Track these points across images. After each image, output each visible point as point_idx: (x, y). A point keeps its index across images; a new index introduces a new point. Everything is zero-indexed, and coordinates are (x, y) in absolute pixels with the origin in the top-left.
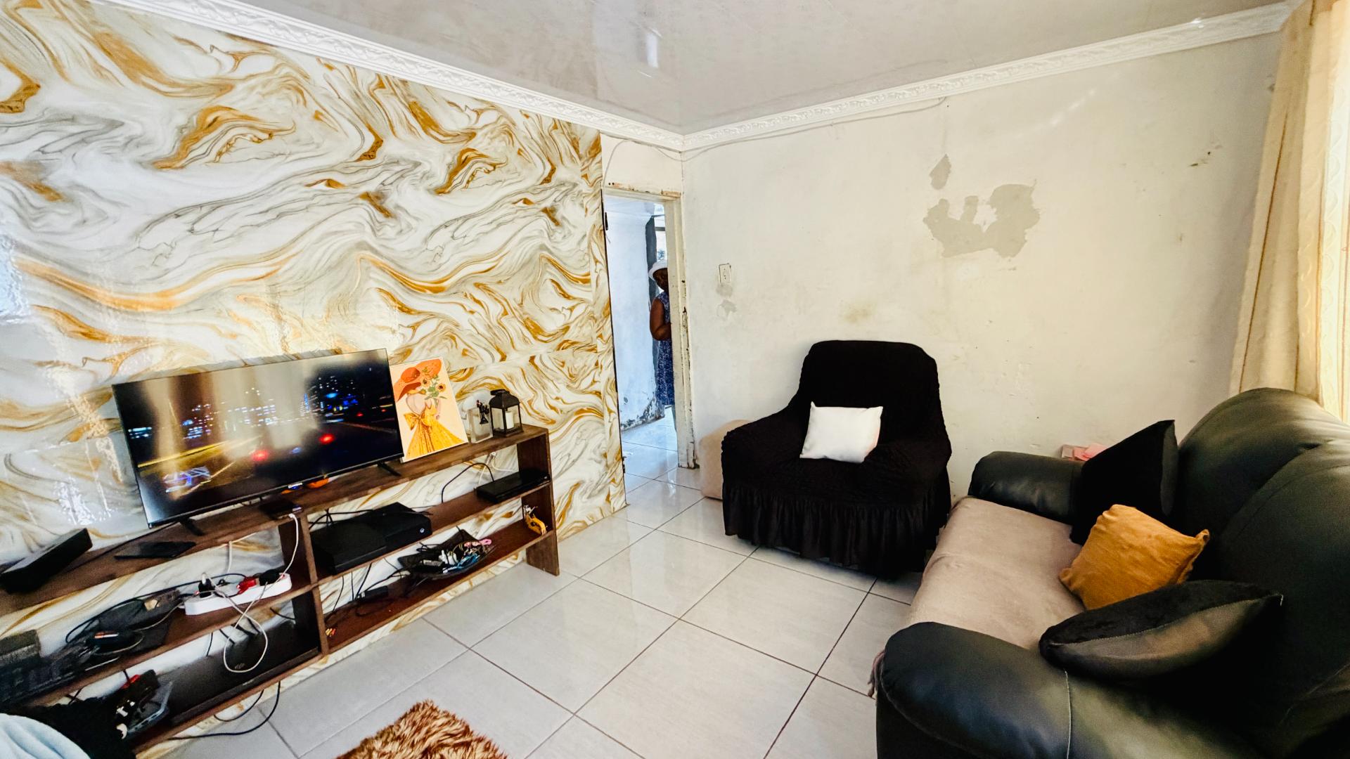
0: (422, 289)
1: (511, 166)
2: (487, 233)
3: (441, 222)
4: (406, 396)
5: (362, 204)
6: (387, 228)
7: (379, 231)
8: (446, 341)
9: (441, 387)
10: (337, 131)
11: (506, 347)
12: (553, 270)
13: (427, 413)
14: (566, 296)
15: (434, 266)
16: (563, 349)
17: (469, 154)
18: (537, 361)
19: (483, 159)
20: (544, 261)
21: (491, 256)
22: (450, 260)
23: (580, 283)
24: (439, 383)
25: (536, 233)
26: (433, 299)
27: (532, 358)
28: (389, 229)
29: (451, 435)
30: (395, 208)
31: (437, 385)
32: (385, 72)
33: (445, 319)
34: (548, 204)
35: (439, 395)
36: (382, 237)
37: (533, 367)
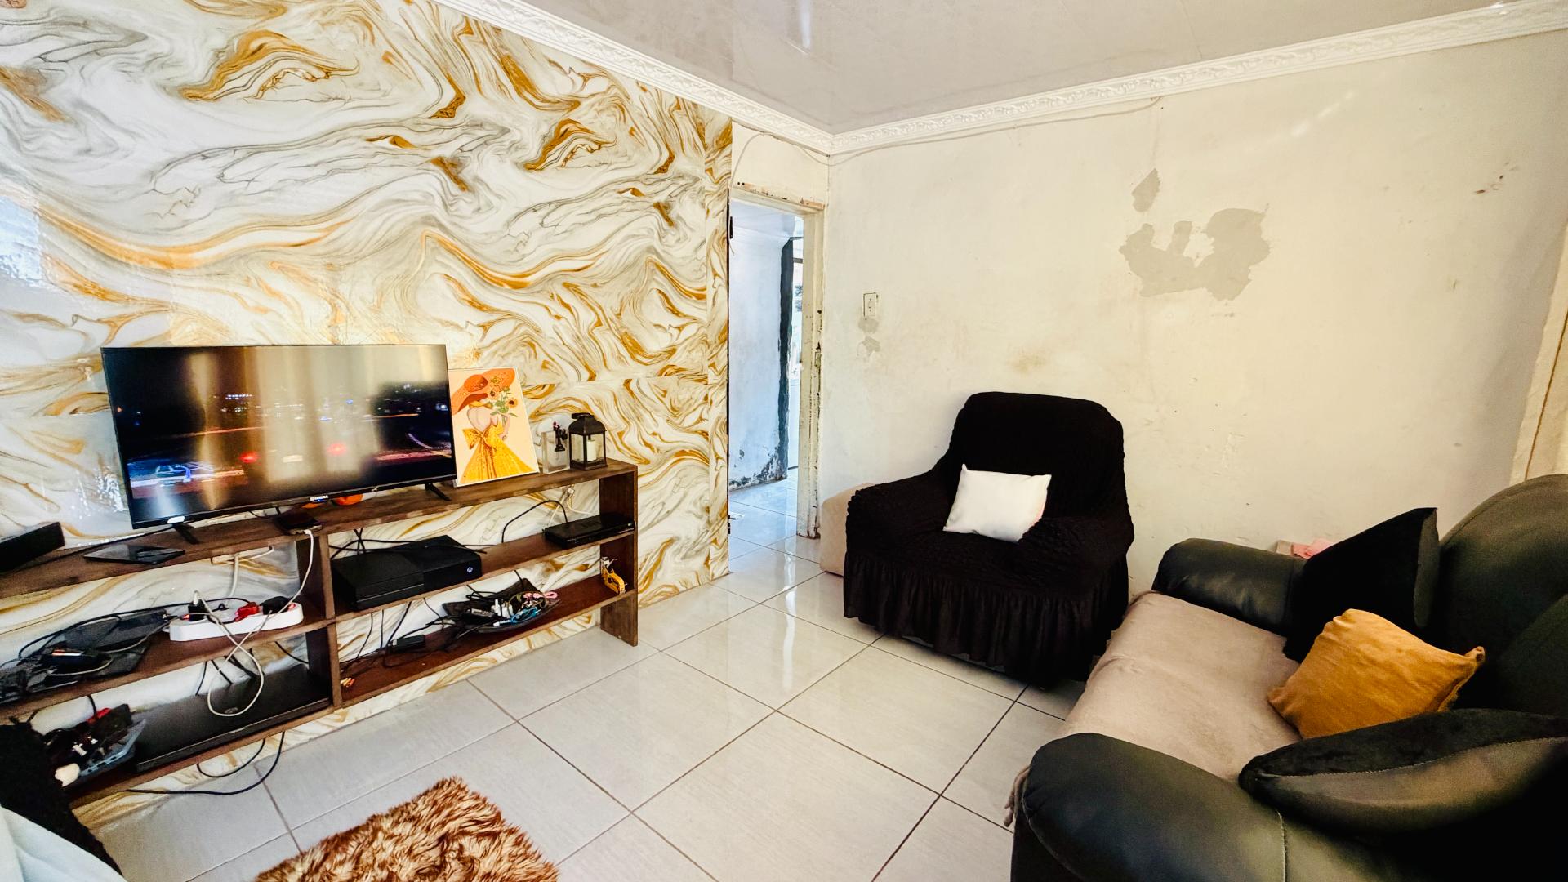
0: (499, 282)
1: (619, 147)
2: (584, 224)
3: (530, 205)
4: (467, 407)
5: (433, 171)
6: (462, 204)
7: (451, 205)
8: (524, 348)
9: (512, 403)
10: (410, 78)
11: (597, 365)
12: (660, 278)
13: (492, 431)
14: (675, 312)
15: (516, 256)
16: (666, 375)
17: (570, 126)
18: (632, 386)
19: (587, 135)
20: (652, 266)
21: (589, 252)
22: (536, 252)
23: (694, 298)
24: (510, 397)
25: (644, 232)
26: (512, 296)
27: (628, 382)
28: (465, 203)
29: (517, 459)
30: (474, 180)
31: (507, 400)
32: (476, 15)
33: (524, 321)
34: (662, 198)
35: (509, 412)
36: (455, 213)
37: (627, 392)
